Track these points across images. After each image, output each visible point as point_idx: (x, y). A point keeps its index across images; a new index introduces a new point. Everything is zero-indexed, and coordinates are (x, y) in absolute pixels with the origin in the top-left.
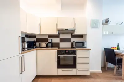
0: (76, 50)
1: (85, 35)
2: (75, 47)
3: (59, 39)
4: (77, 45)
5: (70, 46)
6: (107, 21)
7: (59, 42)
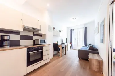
0: (42, 46)
1: (45, 35)
2: (40, 44)
3: (19, 36)
4: (41, 42)
5: (33, 44)
6: (54, 29)
7: (20, 40)
